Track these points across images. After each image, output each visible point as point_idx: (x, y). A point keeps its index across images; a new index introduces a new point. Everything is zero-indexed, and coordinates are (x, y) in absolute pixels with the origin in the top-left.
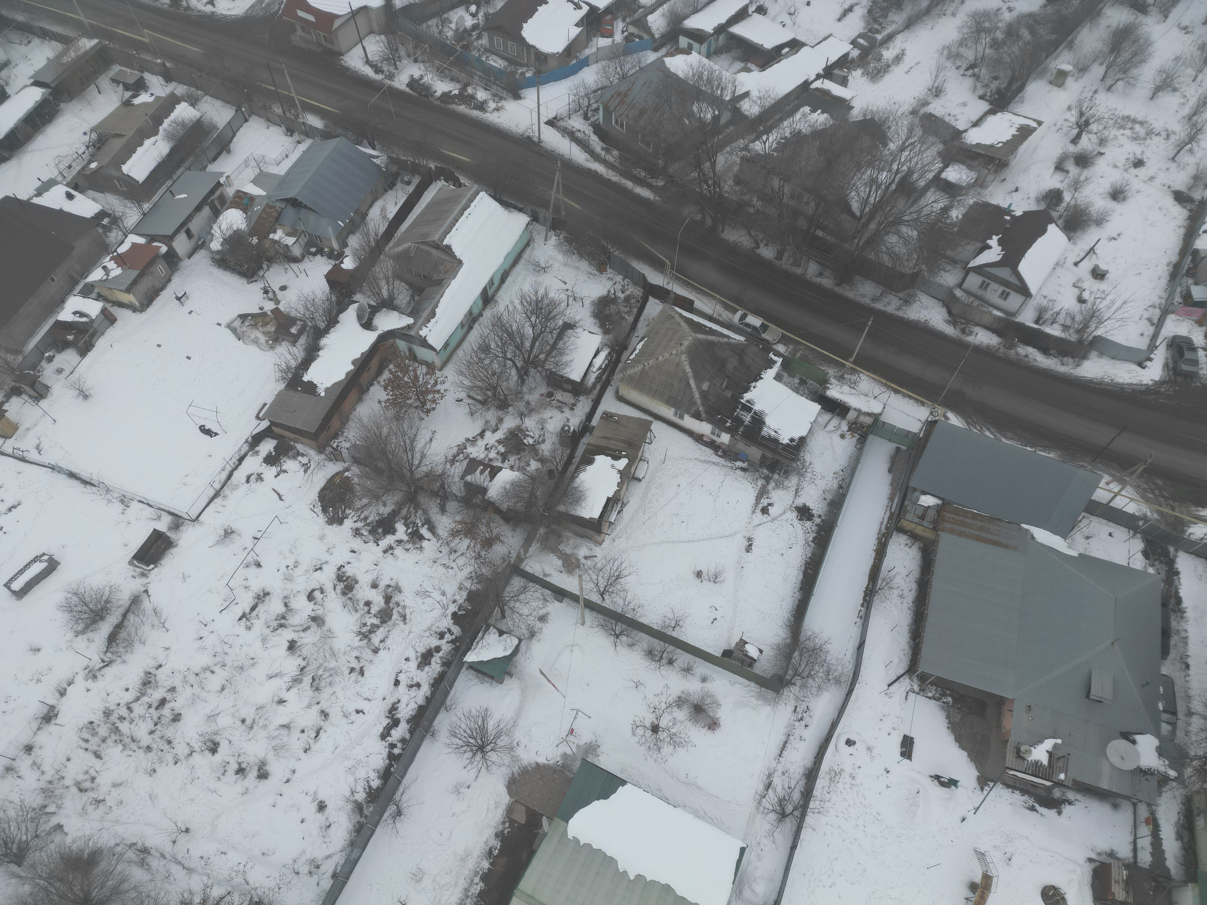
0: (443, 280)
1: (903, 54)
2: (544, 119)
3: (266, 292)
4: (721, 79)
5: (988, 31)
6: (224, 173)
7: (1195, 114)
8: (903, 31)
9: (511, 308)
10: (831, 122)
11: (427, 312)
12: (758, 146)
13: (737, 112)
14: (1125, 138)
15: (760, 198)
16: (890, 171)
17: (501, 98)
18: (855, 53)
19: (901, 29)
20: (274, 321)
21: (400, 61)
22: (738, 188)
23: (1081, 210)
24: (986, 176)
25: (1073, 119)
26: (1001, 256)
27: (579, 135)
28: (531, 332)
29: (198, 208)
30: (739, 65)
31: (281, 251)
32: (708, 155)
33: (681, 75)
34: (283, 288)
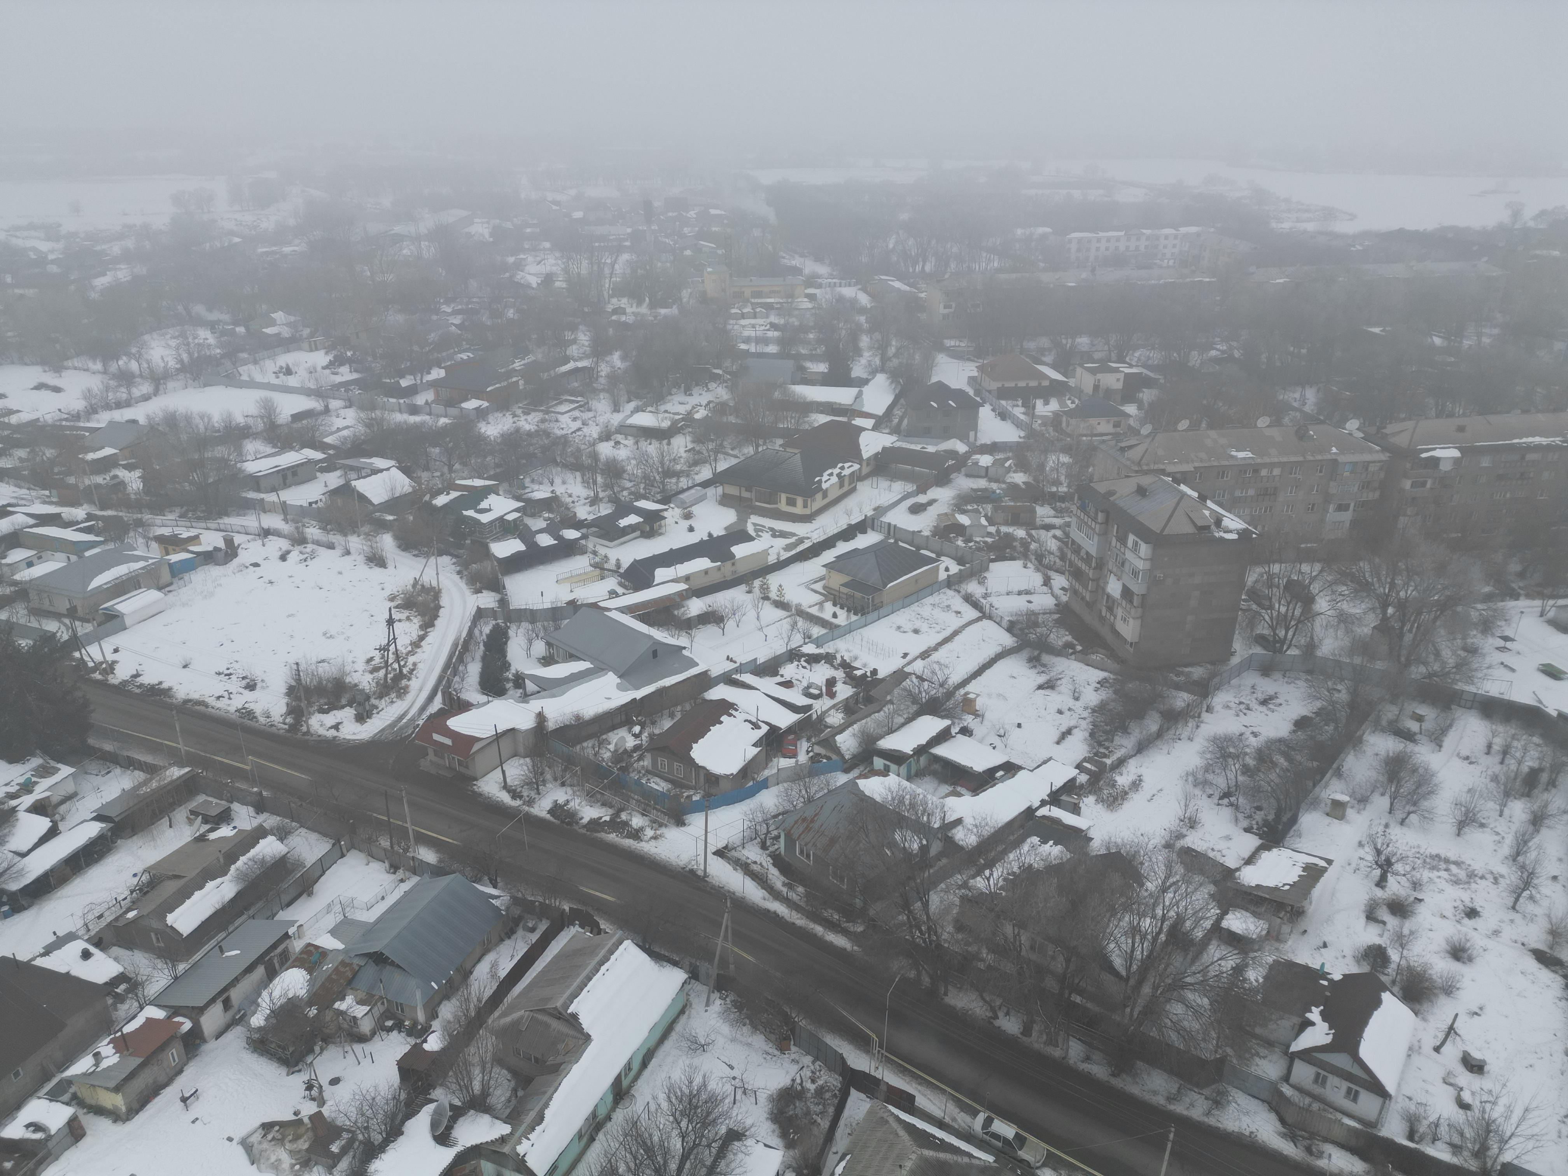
0: (561, 1064)
1: (1140, 780)
2: (712, 849)
3: (310, 1087)
4: (926, 803)
5: (1236, 757)
6: (296, 921)
7: (1518, 854)
8: (1135, 755)
9: (653, 1107)
10: (1069, 856)
11: (532, 1115)
12: (979, 883)
13: (949, 842)
14: (1444, 882)
15: (990, 950)
16: (1154, 917)
17: (661, 825)
18: (1083, 778)
19: (1132, 753)
20: (310, 1134)
21: (544, 785)
22: (960, 936)
23: (1418, 974)
24: (1280, 927)
25: (1370, 858)
26: (1331, 1036)
27: (755, 867)
28: (679, 1145)
29: (249, 969)
30: (946, 789)
31: (345, 1026)
32: (918, 893)
33: (878, 799)
34: (335, 1081)
